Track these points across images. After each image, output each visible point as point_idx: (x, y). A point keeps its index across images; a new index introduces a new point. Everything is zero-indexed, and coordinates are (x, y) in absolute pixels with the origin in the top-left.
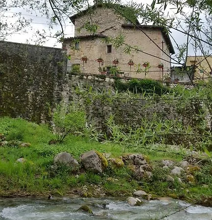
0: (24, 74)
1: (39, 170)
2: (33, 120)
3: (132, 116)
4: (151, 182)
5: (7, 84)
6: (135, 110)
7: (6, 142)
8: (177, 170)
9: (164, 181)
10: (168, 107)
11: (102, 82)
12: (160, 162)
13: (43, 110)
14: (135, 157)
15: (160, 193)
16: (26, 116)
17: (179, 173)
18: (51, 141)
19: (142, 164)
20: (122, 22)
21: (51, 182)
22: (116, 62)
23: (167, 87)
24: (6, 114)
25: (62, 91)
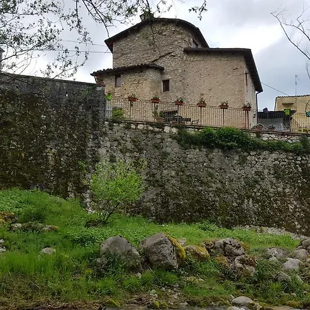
0: (41, 123)
1: (77, 267)
2: (56, 193)
3: (207, 184)
4: (255, 282)
5: (15, 138)
6: (211, 175)
7: (20, 225)
8: (291, 264)
9: (276, 280)
10: (260, 169)
11: (159, 132)
12: (264, 251)
13: (70, 176)
14: (225, 244)
15: (271, 299)
16: (44, 187)
17: (297, 268)
18: (90, 222)
19: (238, 255)
20: (185, 46)
21: (99, 284)
22: (180, 103)
23: (257, 139)
24: (14, 184)
25: (100, 147)
